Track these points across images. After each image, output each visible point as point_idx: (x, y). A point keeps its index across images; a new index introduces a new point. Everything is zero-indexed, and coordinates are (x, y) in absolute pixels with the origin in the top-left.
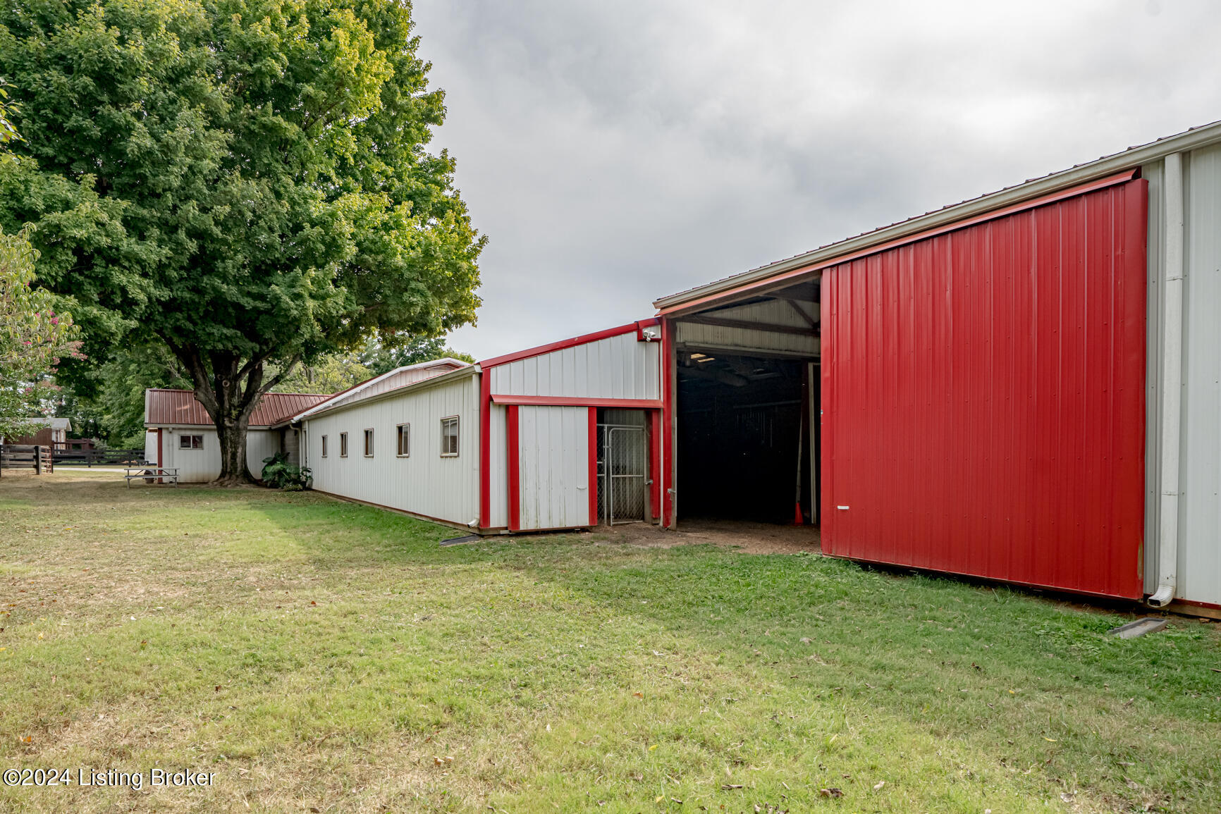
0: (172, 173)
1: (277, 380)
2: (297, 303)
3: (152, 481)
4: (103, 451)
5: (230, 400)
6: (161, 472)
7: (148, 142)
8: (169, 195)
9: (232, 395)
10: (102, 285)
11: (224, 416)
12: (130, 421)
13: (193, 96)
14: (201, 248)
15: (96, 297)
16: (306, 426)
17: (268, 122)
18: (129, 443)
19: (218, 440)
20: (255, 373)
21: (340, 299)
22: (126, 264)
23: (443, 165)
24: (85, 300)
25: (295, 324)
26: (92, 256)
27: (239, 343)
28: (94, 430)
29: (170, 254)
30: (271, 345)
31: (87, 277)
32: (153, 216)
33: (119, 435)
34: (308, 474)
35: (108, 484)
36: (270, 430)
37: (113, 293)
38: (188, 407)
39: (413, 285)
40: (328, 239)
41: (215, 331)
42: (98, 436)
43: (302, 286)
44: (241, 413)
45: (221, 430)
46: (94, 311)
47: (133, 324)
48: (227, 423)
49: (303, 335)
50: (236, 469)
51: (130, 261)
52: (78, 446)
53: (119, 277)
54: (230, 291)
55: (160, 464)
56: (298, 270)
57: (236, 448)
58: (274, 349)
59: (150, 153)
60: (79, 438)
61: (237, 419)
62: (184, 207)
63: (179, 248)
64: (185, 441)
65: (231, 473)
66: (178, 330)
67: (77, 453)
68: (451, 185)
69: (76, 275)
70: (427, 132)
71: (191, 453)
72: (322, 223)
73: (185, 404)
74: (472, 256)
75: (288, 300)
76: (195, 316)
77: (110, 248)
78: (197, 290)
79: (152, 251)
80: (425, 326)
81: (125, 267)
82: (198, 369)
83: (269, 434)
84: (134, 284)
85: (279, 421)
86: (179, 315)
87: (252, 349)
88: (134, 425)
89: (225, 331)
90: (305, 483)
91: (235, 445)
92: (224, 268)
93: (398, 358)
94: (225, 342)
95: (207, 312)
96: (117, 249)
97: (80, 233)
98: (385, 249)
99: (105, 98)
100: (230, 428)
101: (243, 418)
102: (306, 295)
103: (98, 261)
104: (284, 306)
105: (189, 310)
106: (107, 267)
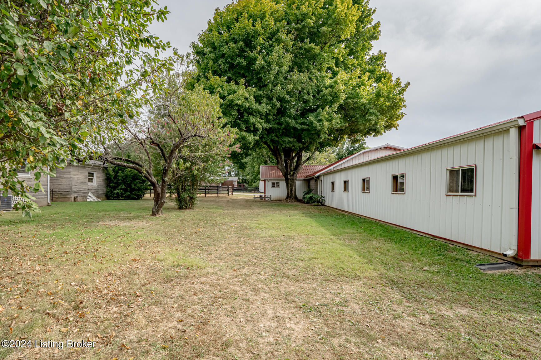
0: (271, 74)
1: (308, 159)
2: (320, 123)
3: (262, 199)
4: (247, 188)
5: (290, 168)
6: (265, 196)
7: (263, 62)
8: (270, 84)
9: (291, 166)
10: (247, 124)
11: (288, 175)
12: (255, 178)
13: (279, 41)
14: (281, 105)
15: (244, 129)
16: (322, 178)
17: (308, 48)
18: (254, 185)
19: (285, 184)
20: (300, 157)
21: (338, 121)
22: (255, 114)
23: (381, 57)
24: (241, 130)
25: (318, 134)
26: (243, 113)
27: (294, 144)
28: (245, 181)
29: (270, 108)
30: (307, 144)
31: (242, 121)
32: (264, 94)
33: (251, 182)
34: (323, 199)
35: (248, 200)
36: (304, 180)
37: (250, 126)
38: (274, 172)
39: (371, 111)
40: (333, 94)
41: (286, 139)
42: (246, 183)
43: (322, 116)
44: (294, 173)
45: (287, 180)
46: (244, 133)
47: (257, 138)
48: (289, 177)
49: (321, 138)
50: (292, 195)
51: (256, 113)
52: (240, 186)
53: (252, 120)
54: (292, 122)
55: (265, 194)
56: (320, 109)
57: (292, 187)
58: (307, 146)
59: (263, 67)
60: (241, 183)
61: (293, 176)
62: (275, 88)
63: (273, 106)
64: (273, 184)
65: (290, 197)
66: (272, 141)
67: (240, 188)
68: (384, 65)
69: (238, 121)
70: (371, 45)
71: (275, 189)
72: (331, 87)
73: (273, 170)
74: (401, 93)
75: (316, 122)
76: (278, 135)
77: (249, 108)
78: (280, 124)
79: (264, 108)
80: (375, 130)
81: (254, 115)
82: (279, 156)
83: (303, 181)
84: (258, 121)
85: (307, 176)
86: (273, 135)
87: (299, 147)
88: (256, 179)
89: (290, 139)
90: (322, 202)
91: (292, 186)
92: (290, 113)
93: (346, 151)
94: (290, 144)
95: (283, 132)
96: (252, 109)
97: (239, 102)
98: (357, 96)
99: (248, 49)
100: (290, 179)
101: (295, 175)
102: (324, 119)
103: (245, 114)
104: (314, 125)
105: (276, 132)
106: (248, 116)
